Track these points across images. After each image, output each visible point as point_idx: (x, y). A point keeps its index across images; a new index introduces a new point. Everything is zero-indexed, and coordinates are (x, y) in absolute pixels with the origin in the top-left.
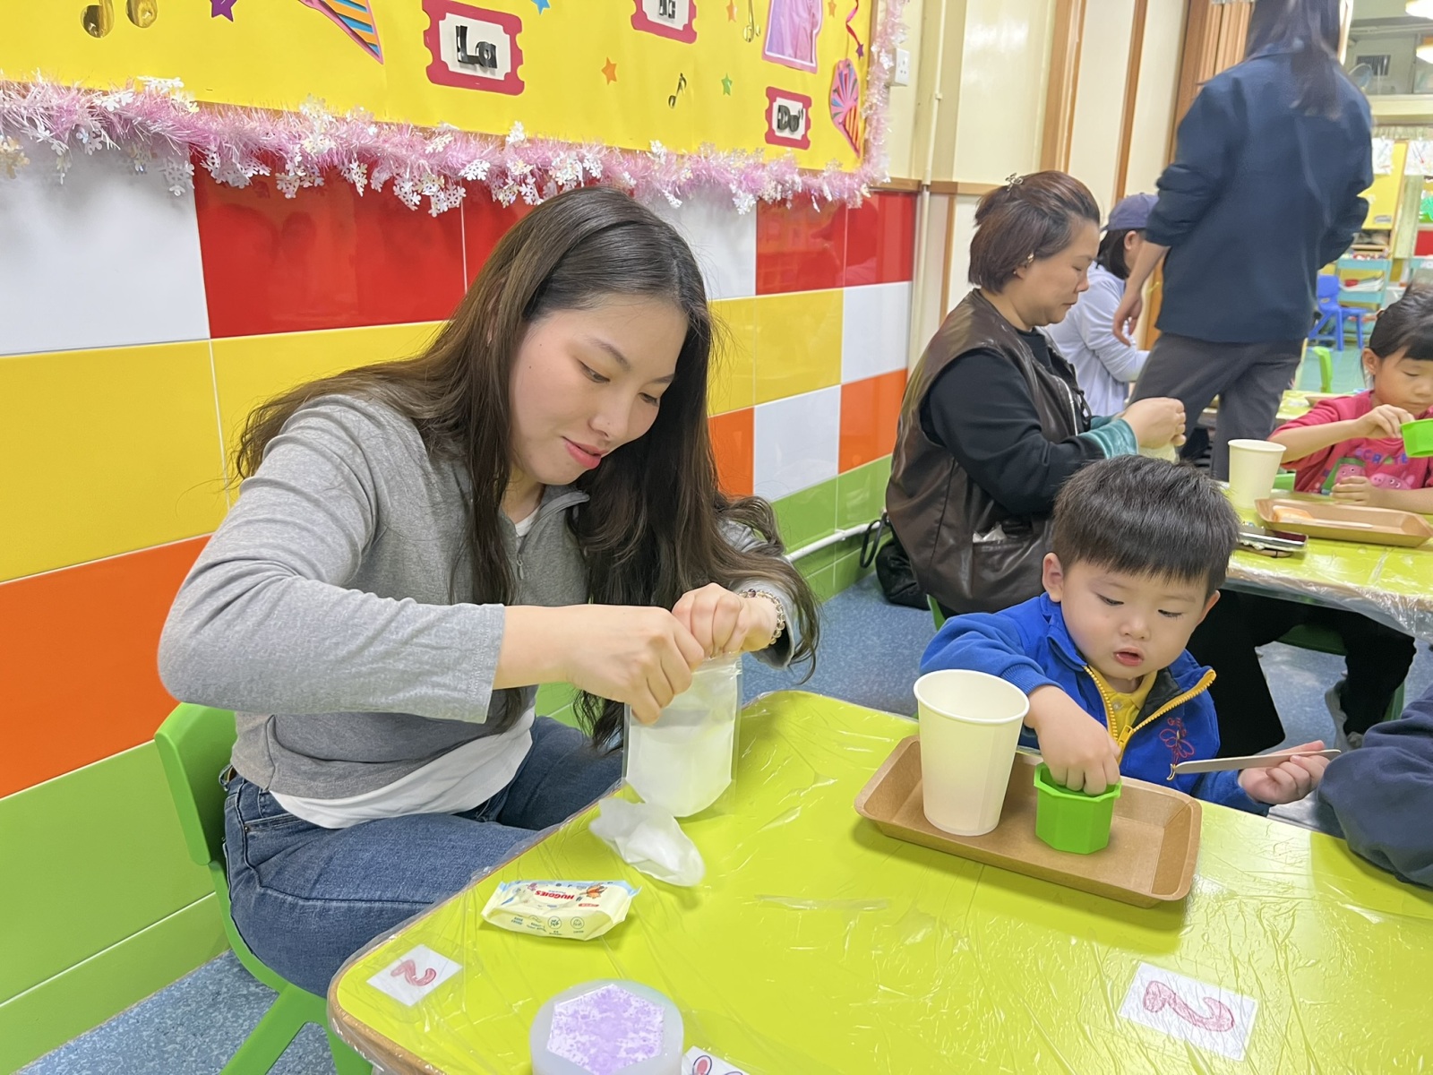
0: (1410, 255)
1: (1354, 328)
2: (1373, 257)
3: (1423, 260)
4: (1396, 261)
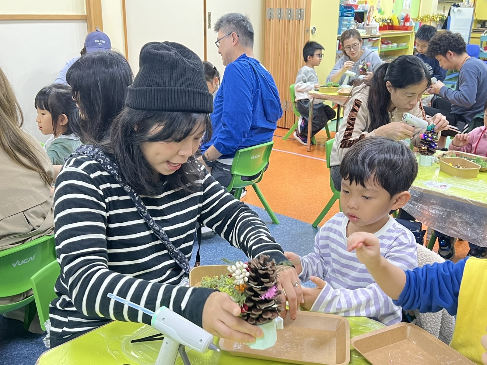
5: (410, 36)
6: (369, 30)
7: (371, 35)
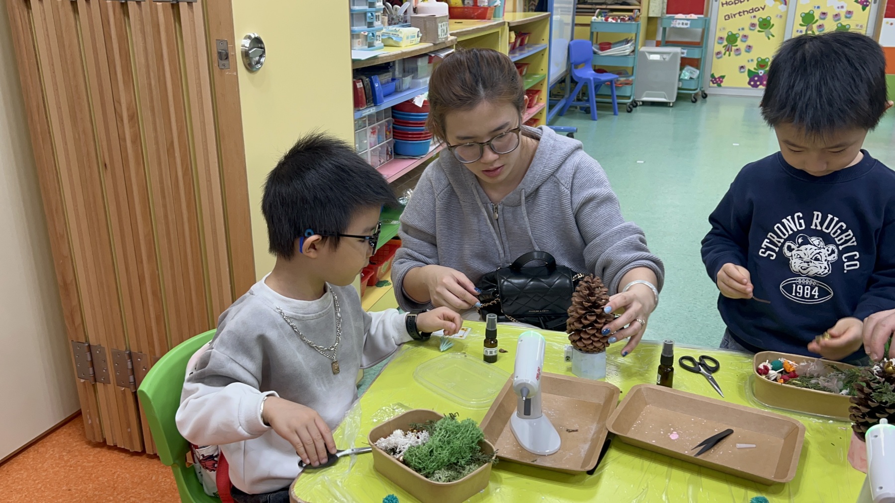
0: (662, 13)
1: (610, 93)
2: (623, 20)
3: (674, 19)
4: (650, 19)
5: (498, 32)
6: (427, 26)
7: (435, 44)
